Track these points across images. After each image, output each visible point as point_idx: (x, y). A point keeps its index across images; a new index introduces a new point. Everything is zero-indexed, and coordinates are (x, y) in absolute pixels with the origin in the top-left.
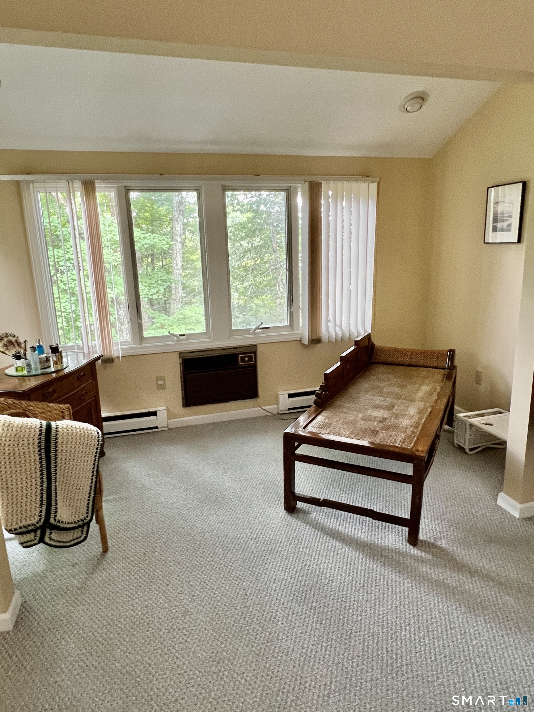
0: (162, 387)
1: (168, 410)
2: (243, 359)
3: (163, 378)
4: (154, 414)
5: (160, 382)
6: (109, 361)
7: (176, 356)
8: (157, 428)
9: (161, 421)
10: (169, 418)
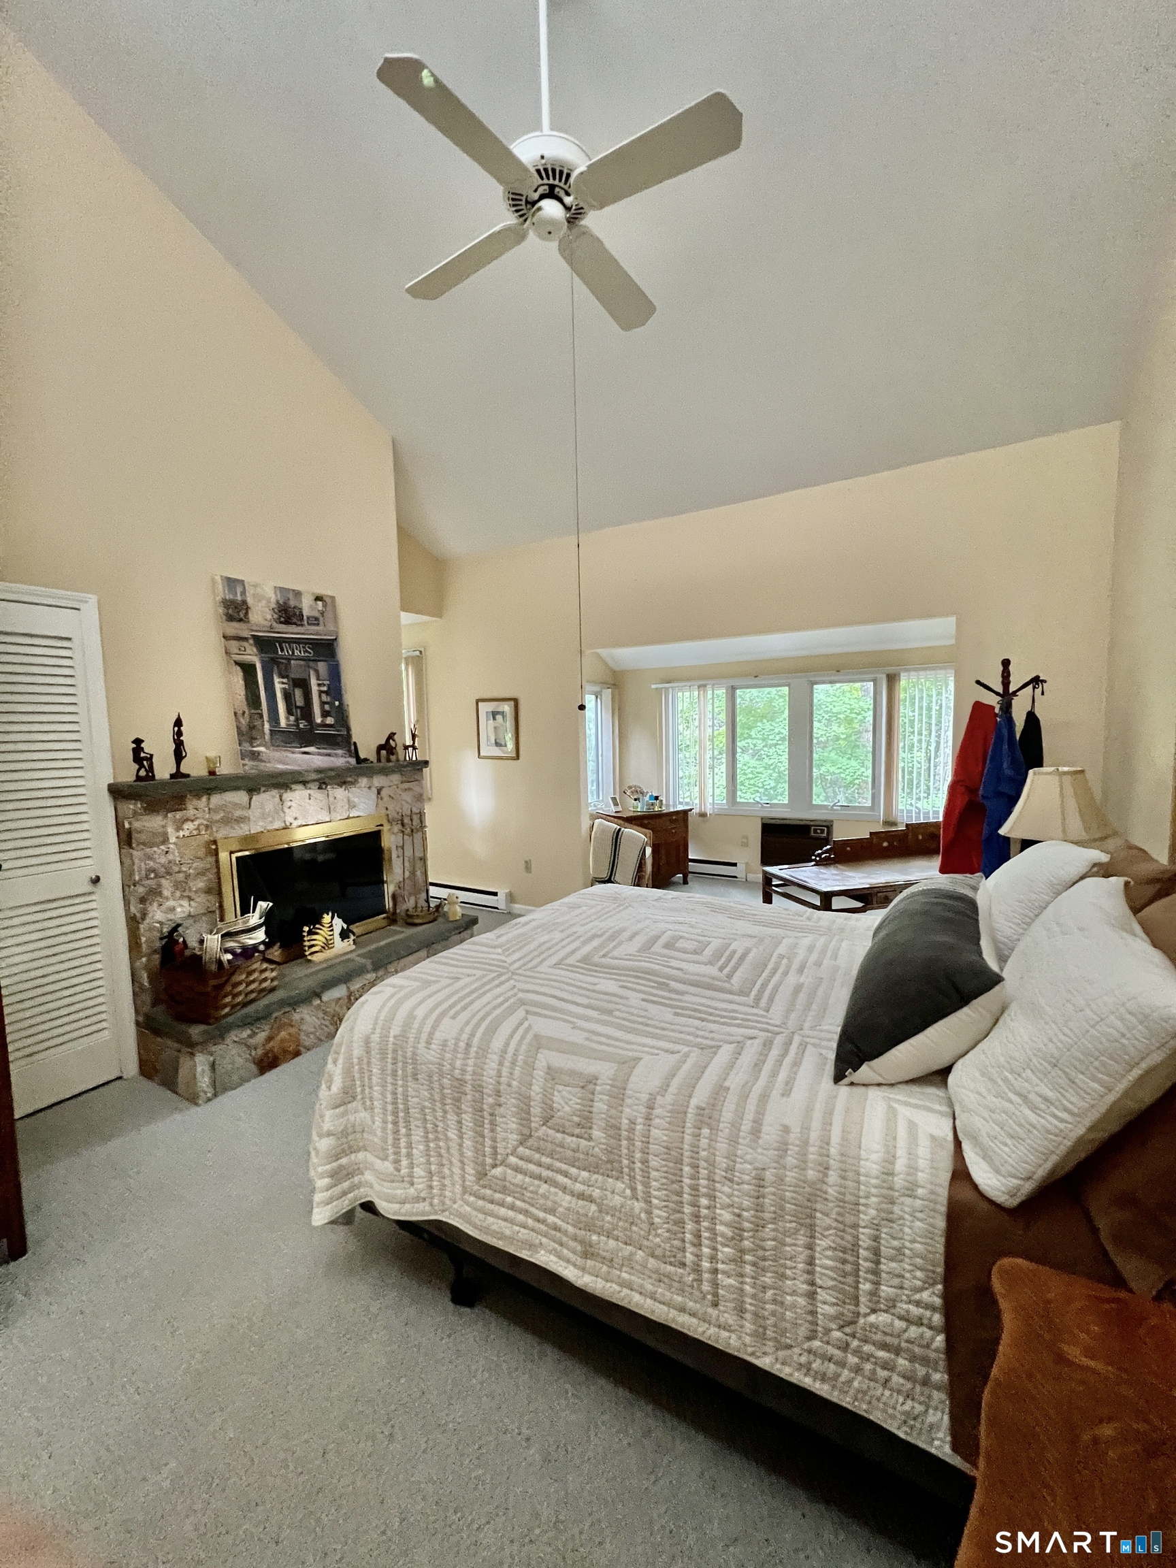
0: (744, 843)
1: (747, 864)
2: (816, 831)
4: (735, 864)
5: (743, 840)
6: (700, 815)
7: (760, 819)
8: (736, 877)
9: (740, 871)
10: (746, 871)
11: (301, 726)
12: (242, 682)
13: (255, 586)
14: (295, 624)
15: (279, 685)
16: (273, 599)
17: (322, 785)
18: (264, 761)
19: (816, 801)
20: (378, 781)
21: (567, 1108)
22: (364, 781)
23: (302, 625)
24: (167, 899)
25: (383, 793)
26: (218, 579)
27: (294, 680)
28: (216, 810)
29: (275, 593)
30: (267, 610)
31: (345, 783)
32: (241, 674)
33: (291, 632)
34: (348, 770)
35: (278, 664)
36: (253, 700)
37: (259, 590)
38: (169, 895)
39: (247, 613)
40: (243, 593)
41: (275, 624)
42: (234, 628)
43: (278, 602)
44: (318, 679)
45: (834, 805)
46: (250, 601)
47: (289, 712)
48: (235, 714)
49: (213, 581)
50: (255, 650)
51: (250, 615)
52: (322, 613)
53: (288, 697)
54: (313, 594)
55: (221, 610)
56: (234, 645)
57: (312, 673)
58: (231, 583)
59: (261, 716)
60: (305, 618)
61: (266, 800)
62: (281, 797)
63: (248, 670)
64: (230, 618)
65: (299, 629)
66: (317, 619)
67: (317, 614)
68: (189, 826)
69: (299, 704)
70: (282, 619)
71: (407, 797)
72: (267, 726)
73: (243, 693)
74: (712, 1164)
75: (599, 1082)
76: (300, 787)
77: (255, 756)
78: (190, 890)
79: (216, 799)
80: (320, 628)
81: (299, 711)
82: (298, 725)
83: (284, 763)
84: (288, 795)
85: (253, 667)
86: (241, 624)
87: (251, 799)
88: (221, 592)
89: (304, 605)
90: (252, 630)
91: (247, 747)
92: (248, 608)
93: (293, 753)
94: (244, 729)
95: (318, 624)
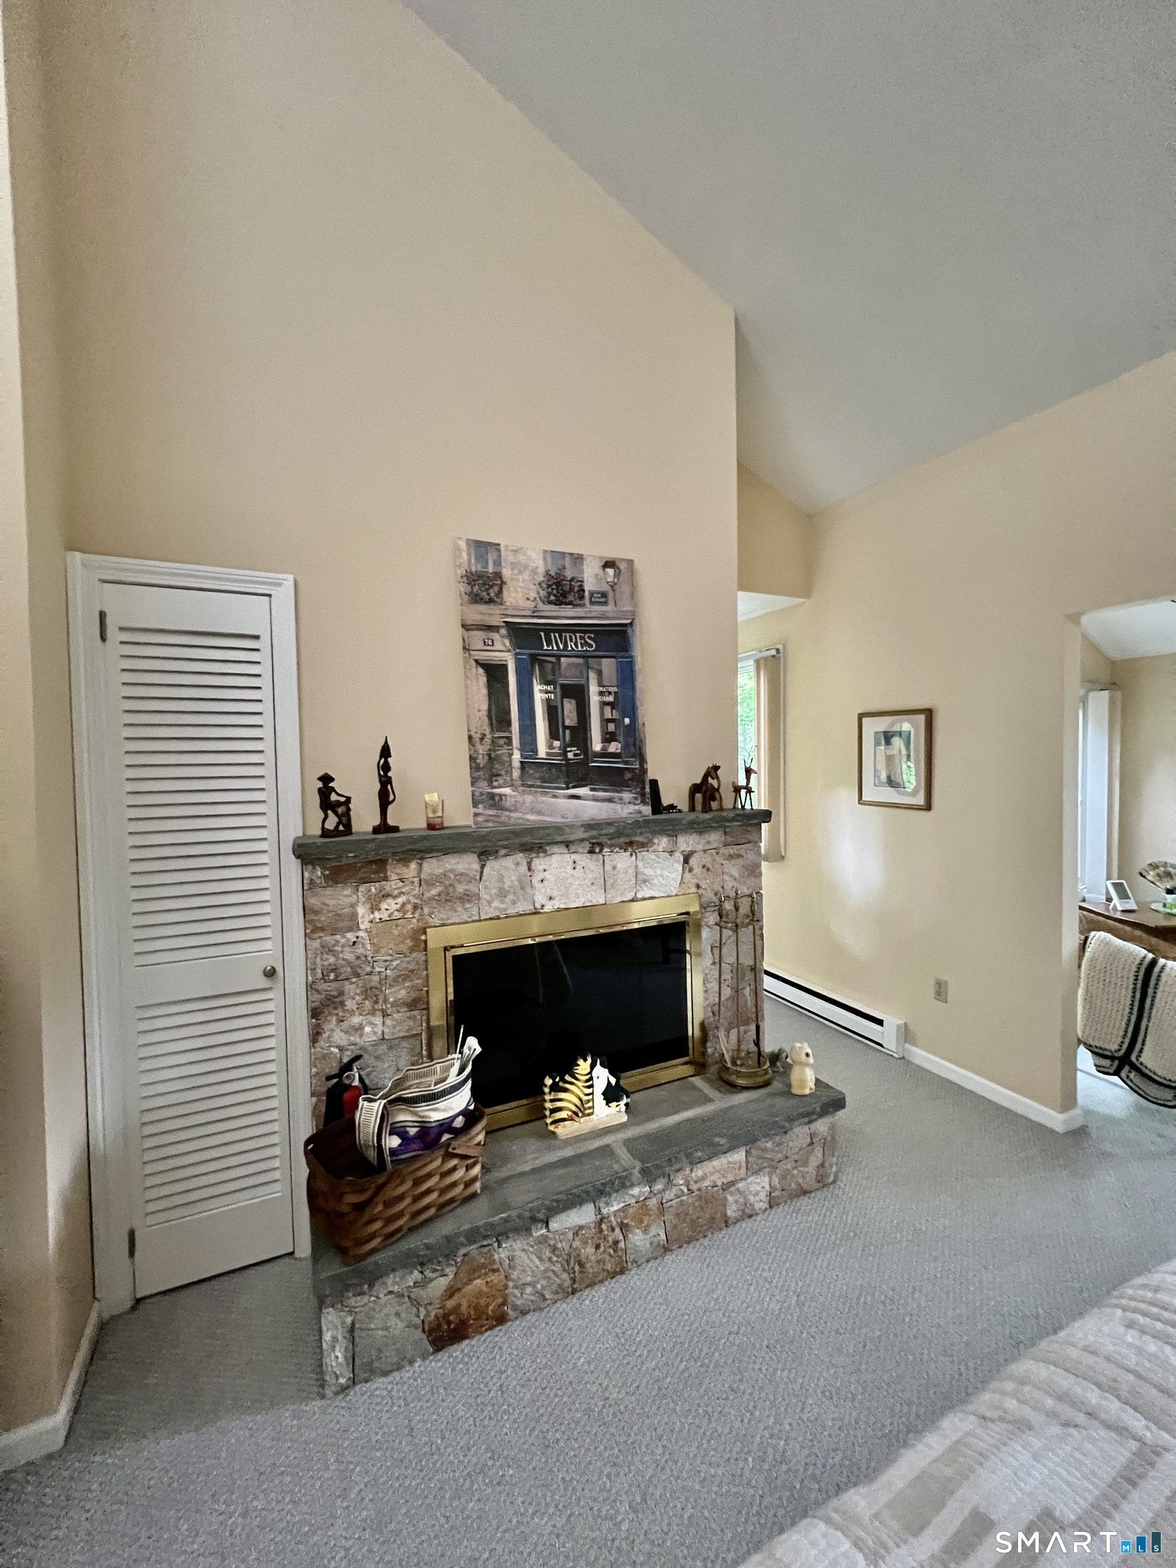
11: (570, 755)
12: (484, 691)
13: (515, 552)
14: (570, 603)
15: (540, 694)
16: (541, 570)
17: (595, 847)
18: (507, 810)
20: (687, 842)
22: (663, 842)
23: (583, 605)
24: (352, 1012)
25: (693, 861)
26: (463, 544)
27: (563, 686)
28: (431, 883)
29: (545, 559)
30: (532, 586)
31: (631, 844)
32: (483, 679)
33: (566, 615)
34: (640, 825)
35: (542, 663)
36: (499, 718)
37: (521, 558)
38: (355, 1008)
39: (500, 591)
40: (498, 562)
41: (541, 606)
42: (478, 613)
43: (547, 574)
44: (600, 685)
46: (506, 573)
47: (553, 734)
48: (470, 738)
49: (458, 549)
50: (507, 643)
51: (505, 594)
52: (613, 586)
53: (552, 712)
54: (601, 558)
55: (464, 588)
56: (477, 638)
57: (592, 676)
58: (482, 548)
59: (509, 739)
60: (587, 594)
61: (507, 868)
62: (529, 864)
63: (495, 673)
64: (476, 599)
65: (579, 611)
66: (604, 595)
67: (606, 588)
68: (390, 906)
69: (567, 723)
70: (552, 598)
71: (733, 869)
72: (517, 756)
73: (485, 707)
76: (563, 849)
77: (495, 801)
78: (385, 1001)
79: (432, 867)
80: (610, 608)
81: (567, 732)
82: (565, 753)
83: (540, 813)
84: (539, 863)
85: (504, 668)
86: (492, 606)
87: (483, 867)
88: (467, 562)
89: (586, 575)
90: (506, 615)
91: (484, 786)
92: (503, 583)
93: (555, 796)
94: (482, 761)
95: (605, 603)
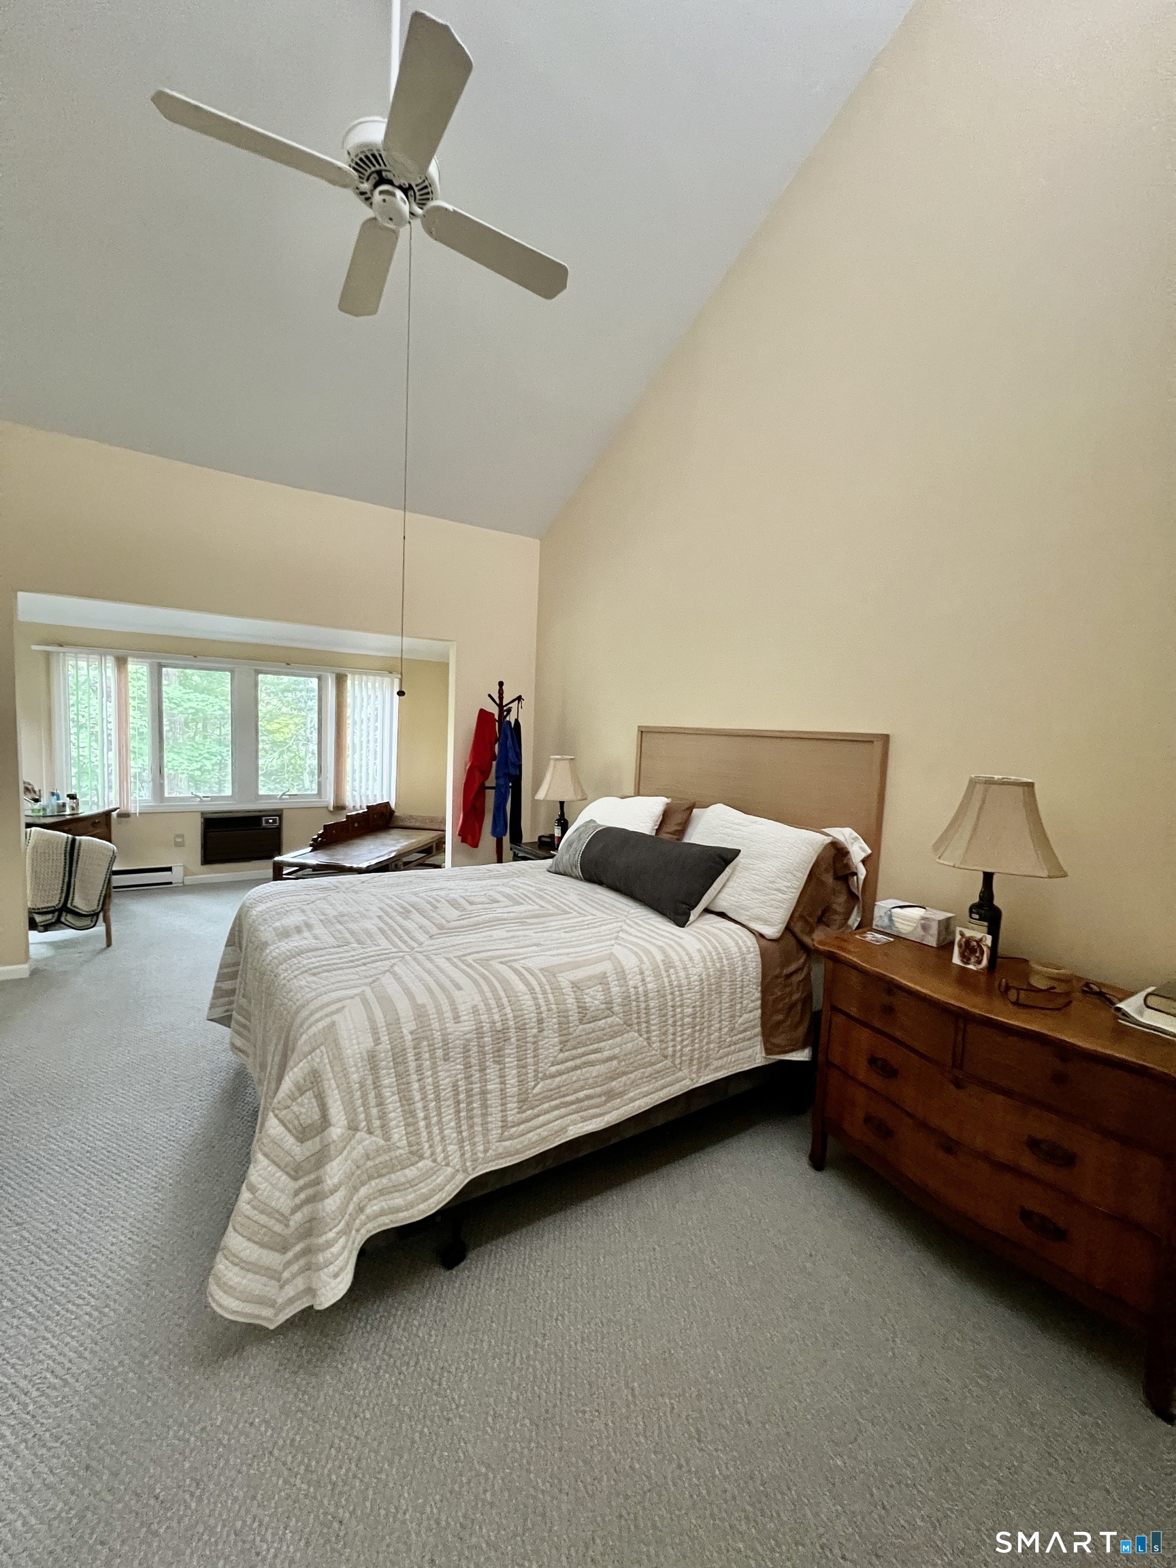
0: (179, 845)
1: (185, 867)
2: (267, 822)
3: (182, 836)
4: (169, 869)
5: (179, 840)
6: (124, 815)
7: (199, 815)
8: (171, 883)
9: (175, 876)
10: (185, 875)
19: (262, 791)
21: (597, 1002)
45: (284, 794)
74: (680, 986)
75: (608, 975)
